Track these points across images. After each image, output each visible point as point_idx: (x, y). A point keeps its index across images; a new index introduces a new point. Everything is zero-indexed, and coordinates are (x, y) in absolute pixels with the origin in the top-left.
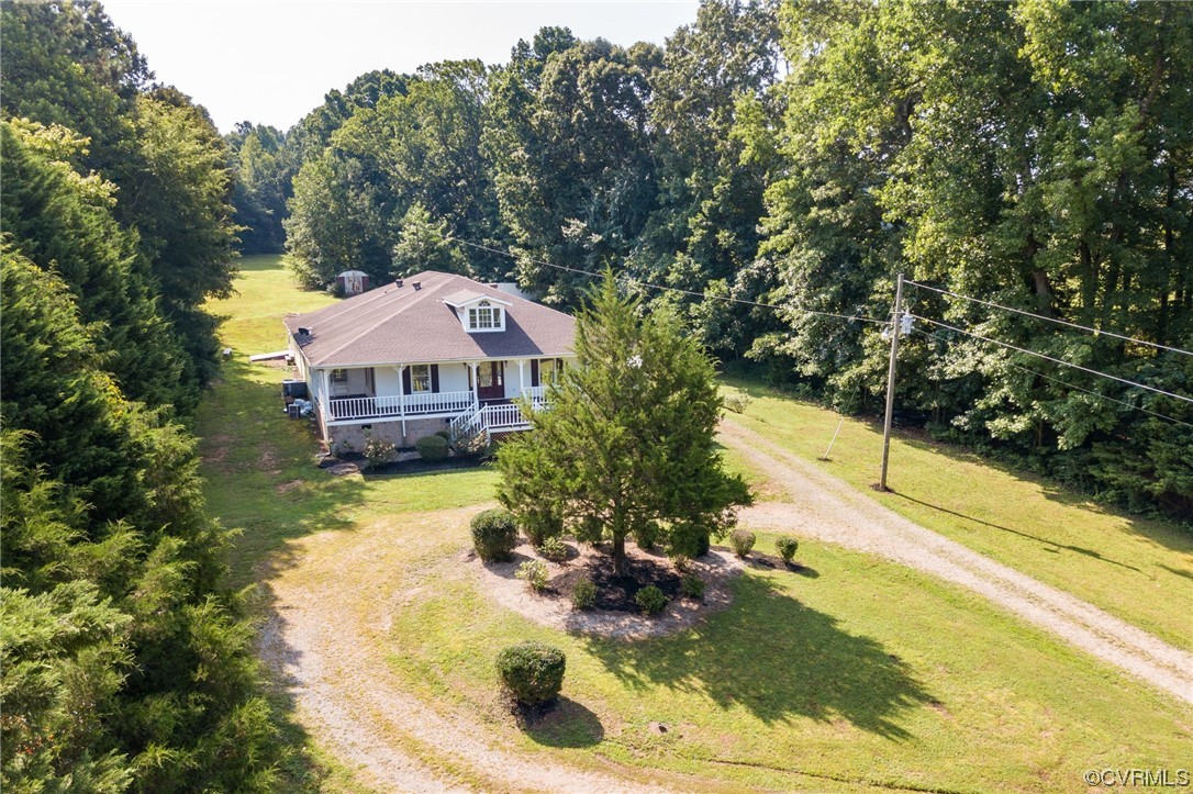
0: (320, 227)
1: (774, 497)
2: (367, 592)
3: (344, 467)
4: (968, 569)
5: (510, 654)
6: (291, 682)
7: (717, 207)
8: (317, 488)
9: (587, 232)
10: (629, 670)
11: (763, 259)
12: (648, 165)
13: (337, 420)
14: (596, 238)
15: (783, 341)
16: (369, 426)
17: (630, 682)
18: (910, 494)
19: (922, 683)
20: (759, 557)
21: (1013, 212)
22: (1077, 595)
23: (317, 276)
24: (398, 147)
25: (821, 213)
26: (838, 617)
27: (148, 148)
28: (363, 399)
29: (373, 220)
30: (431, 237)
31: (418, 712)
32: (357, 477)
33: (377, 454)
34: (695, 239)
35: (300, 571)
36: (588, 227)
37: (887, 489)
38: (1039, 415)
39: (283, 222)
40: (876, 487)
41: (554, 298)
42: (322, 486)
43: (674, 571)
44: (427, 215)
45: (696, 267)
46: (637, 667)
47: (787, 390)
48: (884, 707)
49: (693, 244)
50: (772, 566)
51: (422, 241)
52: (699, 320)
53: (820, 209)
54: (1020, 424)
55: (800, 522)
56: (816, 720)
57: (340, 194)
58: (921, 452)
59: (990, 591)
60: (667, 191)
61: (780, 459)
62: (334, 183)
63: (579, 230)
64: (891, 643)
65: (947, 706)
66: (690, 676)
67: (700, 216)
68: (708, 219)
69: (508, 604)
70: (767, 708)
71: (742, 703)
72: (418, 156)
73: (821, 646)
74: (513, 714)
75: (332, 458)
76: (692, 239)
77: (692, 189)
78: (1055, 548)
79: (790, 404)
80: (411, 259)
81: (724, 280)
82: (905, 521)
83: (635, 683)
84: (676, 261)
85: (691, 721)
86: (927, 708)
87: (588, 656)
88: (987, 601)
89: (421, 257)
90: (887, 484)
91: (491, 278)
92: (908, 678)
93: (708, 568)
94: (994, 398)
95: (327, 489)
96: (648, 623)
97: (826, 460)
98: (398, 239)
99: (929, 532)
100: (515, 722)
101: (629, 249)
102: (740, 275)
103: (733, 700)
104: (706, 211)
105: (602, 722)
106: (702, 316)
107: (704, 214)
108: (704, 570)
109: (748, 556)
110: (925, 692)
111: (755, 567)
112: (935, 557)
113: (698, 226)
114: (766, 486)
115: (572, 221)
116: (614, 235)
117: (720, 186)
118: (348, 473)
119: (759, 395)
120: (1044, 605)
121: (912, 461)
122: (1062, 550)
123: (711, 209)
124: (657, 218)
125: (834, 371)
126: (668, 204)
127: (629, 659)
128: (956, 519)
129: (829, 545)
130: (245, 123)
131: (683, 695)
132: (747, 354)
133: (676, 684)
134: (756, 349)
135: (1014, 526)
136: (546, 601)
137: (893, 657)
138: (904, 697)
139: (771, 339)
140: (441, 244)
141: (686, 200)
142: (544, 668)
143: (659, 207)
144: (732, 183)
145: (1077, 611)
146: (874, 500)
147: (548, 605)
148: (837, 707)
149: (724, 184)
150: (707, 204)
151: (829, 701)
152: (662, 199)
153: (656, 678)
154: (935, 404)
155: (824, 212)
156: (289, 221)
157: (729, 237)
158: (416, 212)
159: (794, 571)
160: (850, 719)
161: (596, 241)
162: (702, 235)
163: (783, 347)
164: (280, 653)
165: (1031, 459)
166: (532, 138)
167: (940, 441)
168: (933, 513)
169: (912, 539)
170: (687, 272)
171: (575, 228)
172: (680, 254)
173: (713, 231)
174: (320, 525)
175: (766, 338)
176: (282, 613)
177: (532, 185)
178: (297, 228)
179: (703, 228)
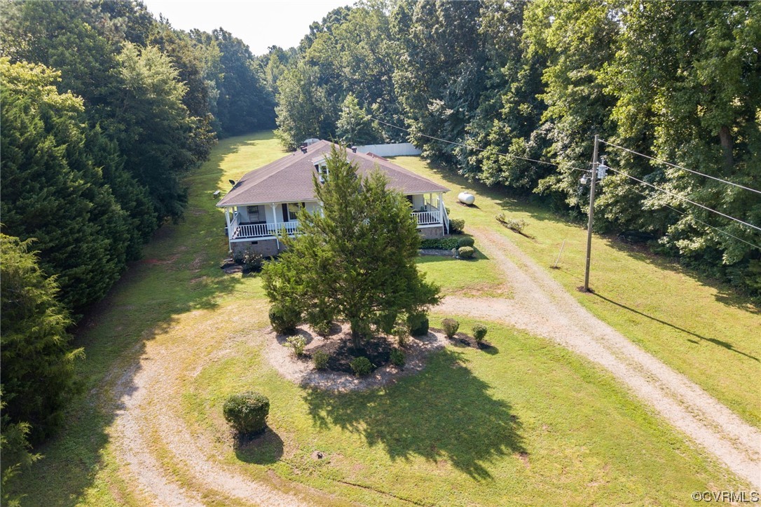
0: (295, 112)
1: (501, 295)
2: (197, 351)
3: (235, 269)
4: (614, 353)
5: (233, 400)
6: (120, 407)
7: (521, 87)
8: (212, 282)
9: (443, 108)
10: (323, 413)
11: (549, 123)
12: (483, 59)
13: (236, 238)
14: (449, 112)
15: (559, 181)
16: (255, 243)
17: (318, 423)
18: (605, 295)
19: (522, 438)
20: (462, 337)
21: (686, 84)
22: (691, 379)
23: (293, 142)
24: (346, 57)
25: (575, 90)
26: (492, 385)
27: (126, 73)
28: (262, 225)
29: (326, 106)
30: (358, 115)
31: (181, 431)
32: (238, 275)
33: (250, 261)
34: (505, 110)
35: (168, 335)
36: (445, 104)
37: (589, 291)
38: (712, 238)
39: (275, 109)
40: (581, 289)
41: (428, 153)
42: (216, 280)
43: (396, 346)
44: (356, 100)
45: (507, 129)
46: (329, 413)
47: (563, 215)
48: (484, 453)
49: (505, 114)
50: (468, 345)
51: (353, 117)
52: (505, 167)
53: (575, 86)
54: (697, 244)
55: (508, 313)
56: (427, 458)
57: (306, 90)
58: (636, 262)
59: (619, 370)
60: (491, 78)
61: (523, 267)
62: (302, 83)
63: (438, 106)
64: (518, 407)
65: (531, 457)
66: (361, 421)
67: (510, 94)
68: (516, 96)
69: (274, 364)
70: (398, 448)
71: (384, 442)
72: (358, 62)
73: (466, 405)
74: (234, 438)
75: (233, 262)
76: (503, 110)
77: (506, 76)
78: (696, 338)
79: (561, 225)
80: (347, 129)
81: (522, 139)
82: (590, 315)
83: (321, 423)
84: (493, 126)
85: (341, 451)
86: (516, 456)
87: (303, 402)
88: (613, 379)
89: (352, 128)
90: (590, 286)
91: (398, 140)
92: (515, 434)
93: (421, 344)
94: (681, 226)
95: (217, 283)
96: (356, 381)
97: (557, 268)
98: (338, 118)
99: (603, 323)
100: (233, 443)
101: (470, 118)
102: (533, 134)
103: (379, 440)
104: (513, 90)
105: (284, 448)
106: (507, 163)
107: (512, 92)
108: (418, 345)
109: (456, 337)
110: (522, 445)
111: (455, 345)
112: (593, 343)
113: (508, 101)
114: (501, 286)
115: (434, 101)
116: (460, 109)
117: (522, 72)
118: (235, 272)
119: (541, 219)
120: (657, 384)
121: (625, 269)
122: (704, 343)
123: (517, 89)
124: (485, 96)
125: (586, 203)
126: (493, 87)
127: (328, 406)
128: (630, 314)
129: (519, 331)
130: (273, 46)
131: (348, 434)
132: (535, 190)
133: (348, 426)
134: (540, 188)
135: (675, 321)
136: (300, 362)
137: (514, 416)
138: (503, 447)
139: (551, 180)
140: (365, 119)
141: (503, 84)
142: (248, 411)
143: (487, 89)
144: (531, 70)
145: (682, 390)
146: (572, 299)
147: (301, 365)
148: (450, 451)
149: (525, 71)
150: (514, 86)
151: (445, 446)
152: (488, 83)
153: (336, 422)
154: (651, 228)
155: (577, 88)
156: (278, 108)
157: (528, 108)
158: (349, 99)
159: (482, 349)
160: (453, 460)
161: (449, 114)
162: (510, 107)
163: (558, 185)
164: (126, 387)
165: (715, 269)
166: (412, 47)
167: (657, 254)
168: (615, 310)
169: (585, 329)
170: (501, 133)
171: (436, 105)
172: (496, 121)
173: (517, 103)
174: (198, 306)
175: (547, 180)
176: (142, 362)
177: (412, 78)
178: (282, 113)
179: (511, 103)
